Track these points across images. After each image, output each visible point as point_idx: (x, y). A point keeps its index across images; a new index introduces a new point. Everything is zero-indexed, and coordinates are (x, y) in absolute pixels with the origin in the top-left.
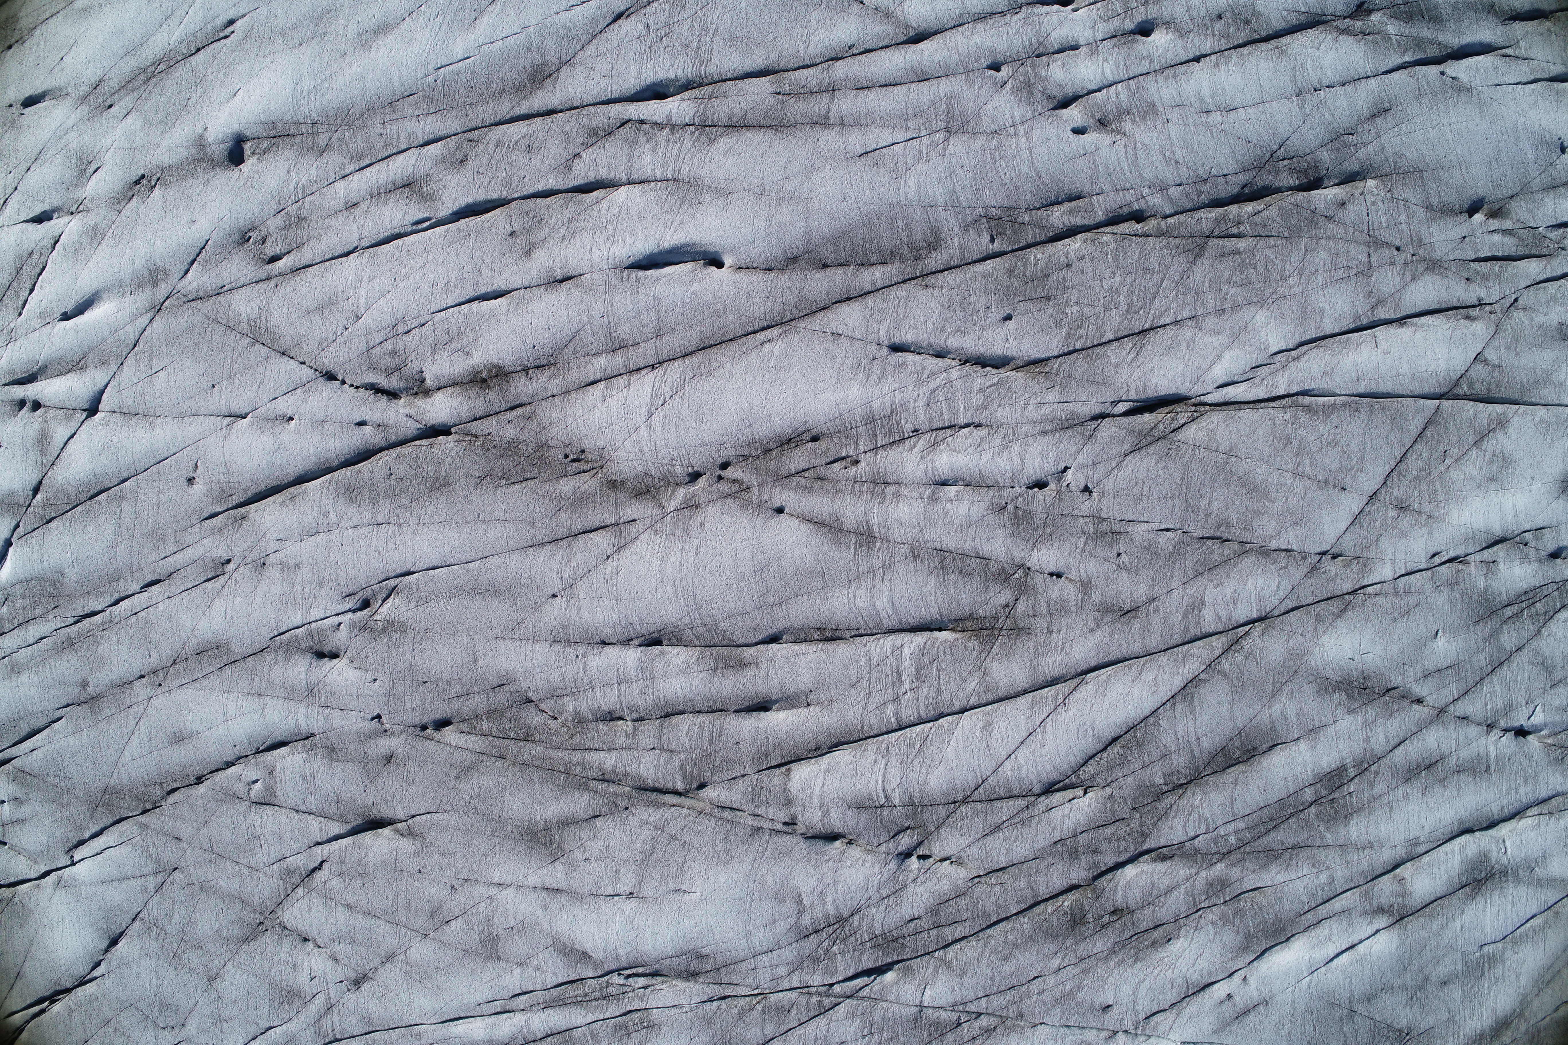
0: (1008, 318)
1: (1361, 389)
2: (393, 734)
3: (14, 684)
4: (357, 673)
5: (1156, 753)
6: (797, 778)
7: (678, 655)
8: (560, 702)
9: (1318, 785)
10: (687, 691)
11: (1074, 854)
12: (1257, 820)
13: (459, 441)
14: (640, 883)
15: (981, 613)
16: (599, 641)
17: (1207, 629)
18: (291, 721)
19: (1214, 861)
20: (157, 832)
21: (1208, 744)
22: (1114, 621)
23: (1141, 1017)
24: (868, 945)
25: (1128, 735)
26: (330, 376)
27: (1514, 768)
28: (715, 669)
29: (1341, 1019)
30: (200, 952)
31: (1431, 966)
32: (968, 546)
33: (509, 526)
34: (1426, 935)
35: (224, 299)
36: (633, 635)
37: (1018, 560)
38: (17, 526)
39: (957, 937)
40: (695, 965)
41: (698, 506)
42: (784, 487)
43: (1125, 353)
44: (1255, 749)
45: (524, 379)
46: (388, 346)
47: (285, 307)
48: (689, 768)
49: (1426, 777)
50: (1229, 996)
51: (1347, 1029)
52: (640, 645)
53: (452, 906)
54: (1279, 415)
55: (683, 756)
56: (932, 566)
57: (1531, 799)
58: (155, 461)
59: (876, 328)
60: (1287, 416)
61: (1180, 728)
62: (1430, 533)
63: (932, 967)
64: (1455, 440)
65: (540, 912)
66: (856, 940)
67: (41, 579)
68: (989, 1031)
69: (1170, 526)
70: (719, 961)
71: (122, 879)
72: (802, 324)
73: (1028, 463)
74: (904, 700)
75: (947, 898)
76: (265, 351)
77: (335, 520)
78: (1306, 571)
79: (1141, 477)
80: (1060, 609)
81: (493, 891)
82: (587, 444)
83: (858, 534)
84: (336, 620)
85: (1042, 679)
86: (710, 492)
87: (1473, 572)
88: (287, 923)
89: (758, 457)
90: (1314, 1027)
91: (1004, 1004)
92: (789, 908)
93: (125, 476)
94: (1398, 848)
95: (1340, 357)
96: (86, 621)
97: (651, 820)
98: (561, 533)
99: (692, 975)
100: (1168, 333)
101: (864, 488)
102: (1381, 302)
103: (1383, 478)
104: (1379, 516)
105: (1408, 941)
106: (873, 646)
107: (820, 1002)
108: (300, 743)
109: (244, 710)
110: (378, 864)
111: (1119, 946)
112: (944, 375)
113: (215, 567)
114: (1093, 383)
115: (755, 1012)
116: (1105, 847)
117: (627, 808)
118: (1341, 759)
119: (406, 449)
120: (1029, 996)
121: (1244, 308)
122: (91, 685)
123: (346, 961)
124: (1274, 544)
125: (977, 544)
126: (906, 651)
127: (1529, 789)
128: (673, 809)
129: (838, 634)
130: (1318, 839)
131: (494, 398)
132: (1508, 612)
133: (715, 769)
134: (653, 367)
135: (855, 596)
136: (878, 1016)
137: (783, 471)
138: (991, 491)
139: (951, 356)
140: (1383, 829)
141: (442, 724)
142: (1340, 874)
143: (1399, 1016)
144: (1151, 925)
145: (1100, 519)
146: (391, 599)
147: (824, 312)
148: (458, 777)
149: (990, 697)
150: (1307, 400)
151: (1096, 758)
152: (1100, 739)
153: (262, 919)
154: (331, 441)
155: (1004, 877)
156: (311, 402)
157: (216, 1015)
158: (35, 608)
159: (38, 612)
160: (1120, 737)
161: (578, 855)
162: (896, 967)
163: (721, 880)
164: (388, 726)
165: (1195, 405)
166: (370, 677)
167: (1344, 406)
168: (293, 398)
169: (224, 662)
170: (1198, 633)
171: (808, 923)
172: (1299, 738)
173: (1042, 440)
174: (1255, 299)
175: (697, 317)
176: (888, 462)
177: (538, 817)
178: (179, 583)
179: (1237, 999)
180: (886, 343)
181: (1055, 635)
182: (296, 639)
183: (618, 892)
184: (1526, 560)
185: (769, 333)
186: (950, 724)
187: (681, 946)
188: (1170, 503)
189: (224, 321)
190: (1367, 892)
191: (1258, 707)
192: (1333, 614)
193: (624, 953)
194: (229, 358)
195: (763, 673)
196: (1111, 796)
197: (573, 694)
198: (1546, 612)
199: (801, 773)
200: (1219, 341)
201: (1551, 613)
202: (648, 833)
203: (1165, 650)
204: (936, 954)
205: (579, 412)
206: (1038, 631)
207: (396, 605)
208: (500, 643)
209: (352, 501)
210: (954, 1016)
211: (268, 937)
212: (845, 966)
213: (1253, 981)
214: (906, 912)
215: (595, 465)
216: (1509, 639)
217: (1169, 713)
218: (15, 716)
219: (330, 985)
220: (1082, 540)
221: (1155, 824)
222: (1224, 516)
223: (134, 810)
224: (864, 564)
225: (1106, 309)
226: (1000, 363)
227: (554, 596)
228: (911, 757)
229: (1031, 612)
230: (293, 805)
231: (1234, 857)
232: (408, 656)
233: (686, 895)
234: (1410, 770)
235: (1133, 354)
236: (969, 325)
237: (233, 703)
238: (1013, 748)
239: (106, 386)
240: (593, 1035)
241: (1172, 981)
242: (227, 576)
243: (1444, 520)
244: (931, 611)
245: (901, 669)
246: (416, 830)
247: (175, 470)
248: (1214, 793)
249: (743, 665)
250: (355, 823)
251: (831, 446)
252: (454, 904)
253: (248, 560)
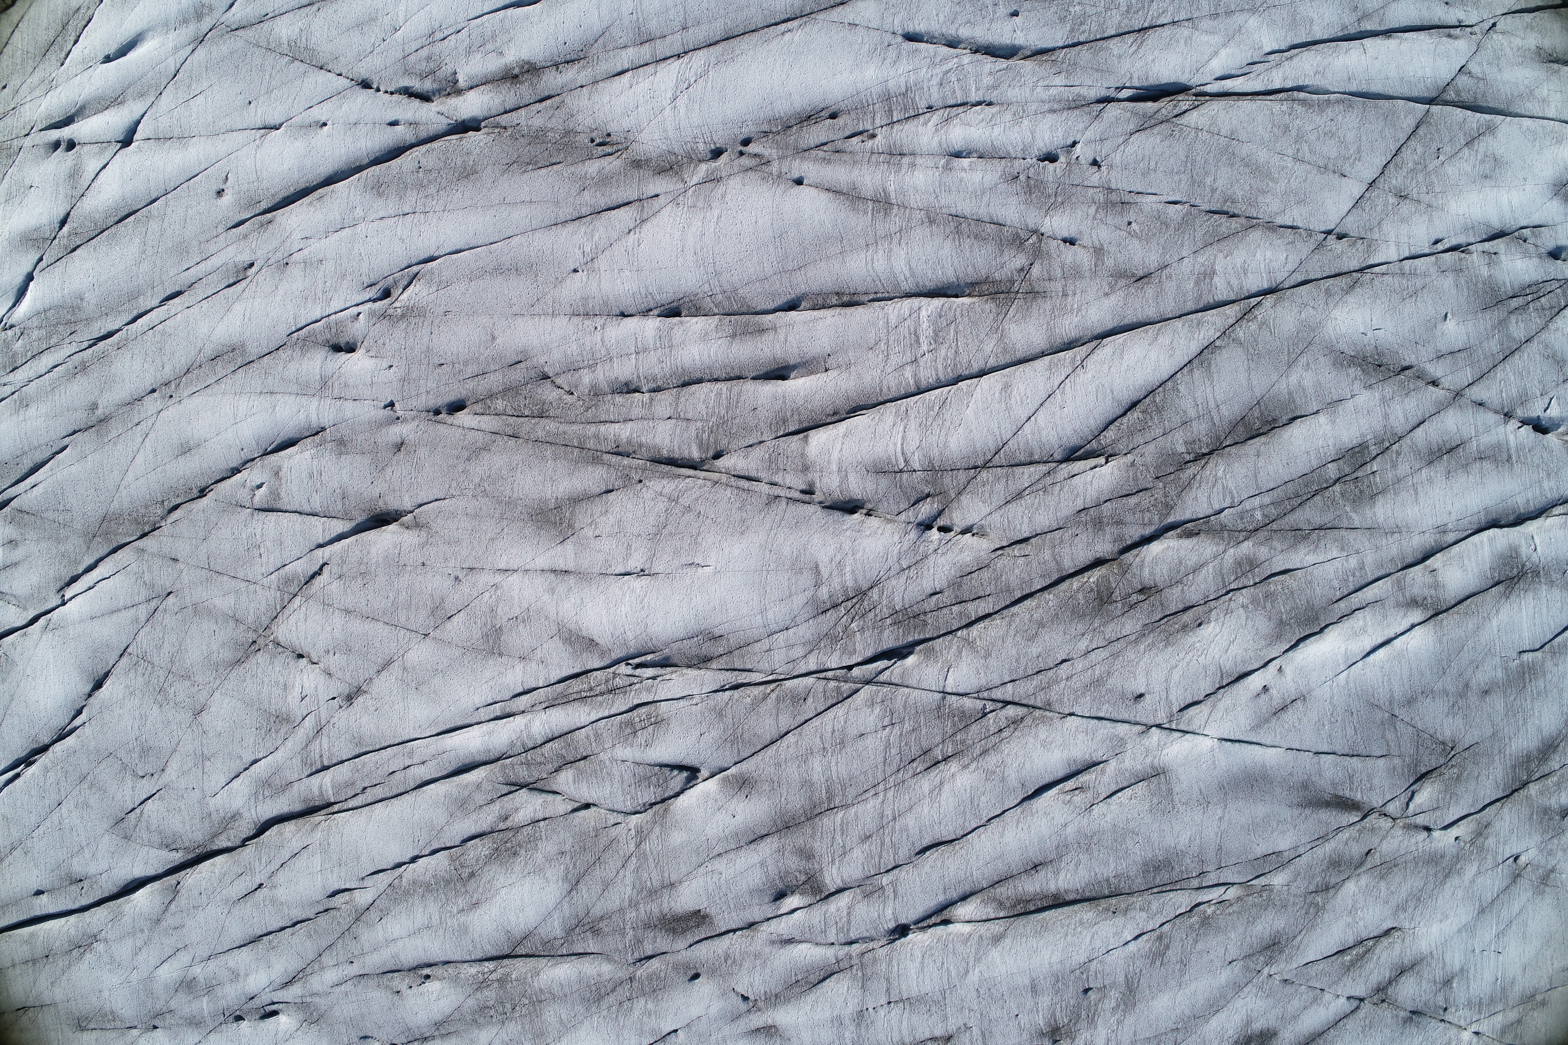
0: (1015, 14)
1: (1353, 88)
2: (405, 420)
3: (21, 418)
4: (374, 360)
5: (1177, 420)
6: (815, 443)
7: (696, 324)
8: (577, 375)
9: (1341, 462)
10: (705, 358)
11: (1098, 524)
12: (1282, 495)
13: (488, 134)
14: (651, 558)
15: (997, 276)
16: (618, 312)
17: (1220, 297)
18: (302, 416)
19: (1241, 538)
20: (153, 555)
21: (1229, 412)
22: (1128, 286)
23: (1175, 709)
24: (889, 621)
25: (1147, 400)
26: (366, 85)
27: (1536, 461)
28: (734, 336)
29: (1383, 723)
30: (187, 683)
31: (1470, 671)
32: (982, 212)
33: (534, 206)
34: (1463, 634)
35: (265, 26)
36: (652, 305)
37: (1031, 226)
38: (41, 259)
39: (981, 614)
40: (708, 648)
41: (719, 180)
42: (803, 159)
43: (1126, 46)
44: (1274, 420)
45: (554, 73)
46: (424, 53)
47: (326, 27)
48: (705, 436)
49: (1449, 462)
50: (1265, 688)
51: (1390, 735)
52: (659, 316)
53: (455, 599)
54: (1276, 107)
55: (699, 424)
56: (948, 231)
57: (1556, 496)
58: (186, 178)
59: (891, 19)
60: (1284, 108)
61: (1198, 394)
62: (1431, 220)
63: (955, 647)
64: (1447, 139)
65: (546, 597)
66: (876, 615)
67: (59, 307)
68: (1016, 722)
69: (1178, 198)
70: (733, 641)
71: (113, 612)
72: (821, 16)
73: (1038, 135)
74: (922, 362)
75: (969, 570)
76: (303, 67)
77: (362, 214)
78: (1312, 247)
79: (1147, 153)
80: (1074, 273)
81: (498, 578)
82: (612, 128)
83: (876, 201)
84: (355, 310)
85: (1059, 341)
86: (732, 166)
87: (1475, 260)
88: (281, 639)
89: (778, 133)
90: (1355, 731)
91: (1031, 691)
92: (806, 579)
93: (154, 197)
94: (1427, 535)
95: (1330, 59)
96: (101, 344)
97: (666, 491)
98: (585, 211)
99: (702, 661)
100: (1167, 32)
101: (881, 159)
102: (1366, 16)
103: (1381, 168)
104: (1380, 202)
105: (1445, 640)
106: (891, 309)
107: (838, 688)
108: (309, 440)
109: (254, 410)
110: (381, 560)
111: (1149, 628)
112: (956, 60)
113: (238, 272)
114: (1097, 70)
115: (769, 701)
116: (1129, 518)
117: (640, 481)
118: (1362, 435)
119: (435, 145)
120: (1057, 682)
121: (1237, 14)
122: (101, 406)
123: (340, 674)
124: (1279, 221)
125: (992, 210)
126: (924, 313)
127: (1552, 483)
128: (688, 480)
129: (856, 298)
130: (1345, 521)
131: (525, 91)
132: (1514, 303)
133: (732, 436)
134: (679, 56)
135: (873, 259)
136: (899, 704)
137: (803, 145)
138: (1003, 161)
139: (962, 46)
140: (1410, 513)
141: (456, 407)
142: (1370, 559)
143: (1442, 725)
144: (1181, 606)
145: (1110, 190)
146: (412, 286)
147: (841, 7)
148: (468, 459)
149: (1008, 359)
150: (1302, 95)
151: (1116, 423)
152: (1119, 402)
153: (255, 637)
154: (363, 141)
155: (1026, 548)
156: (345, 107)
157: (199, 752)
158: (50, 337)
159: (54, 341)
160: (1139, 401)
161: (589, 532)
162: (918, 648)
163: (736, 551)
164: (400, 413)
165: (1196, 95)
166: (385, 364)
167: (1338, 102)
168: (327, 105)
169: (239, 364)
170: (1211, 301)
171: (826, 597)
172: (1317, 412)
173: (1050, 117)
174: (1247, 7)
175: (722, 12)
176: (903, 135)
177: (549, 496)
178: (200, 291)
179: (1274, 692)
180: (900, 32)
181: (1070, 298)
182: (313, 334)
183: (628, 569)
184: (1526, 255)
185: (789, 25)
186: (969, 386)
187: (693, 627)
188: (1176, 178)
189: (264, 44)
190: (1398, 581)
191: (1275, 377)
192: (1342, 289)
193: (633, 639)
194: (267, 77)
195: (782, 337)
196: (1133, 464)
197: (590, 367)
198: (1551, 308)
199: (818, 439)
200: (1216, 39)
201: (1557, 310)
202: (662, 505)
203: (1180, 317)
204: (959, 633)
205: (606, 99)
206: (1053, 294)
207: (417, 290)
208: (519, 320)
209: (380, 195)
210: (979, 704)
211: (261, 658)
212: (864, 646)
213: (1288, 671)
214: (928, 583)
215: (620, 147)
216: (1518, 329)
217: (1187, 378)
218: (19, 453)
219: (321, 703)
220: (1093, 209)
221: (1179, 495)
222: (1229, 192)
223: (132, 535)
224: (882, 228)
225: (1107, 9)
226: (1008, 53)
227: (575, 271)
228: (930, 419)
229: (1046, 276)
230: (296, 507)
231: (1262, 534)
232: (426, 339)
233: (700, 569)
234: (1431, 452)
235: (1134, 48)
236: (979, 18)
237: (243, 404)
238: (1033, 410)
239: (143, 116)
240: (597, 736)
241: (1205, 668)
242: (248, 280)
243: (1443, 210)
244: (947, 273)
245: (919, 331)
246: (422, 520)
247: (205, 185)
248: (1236, 464)
249: (762, 331)
250: (360, 519)
251: (849, 122)
252: (457, 597)
253: (270, 262)
